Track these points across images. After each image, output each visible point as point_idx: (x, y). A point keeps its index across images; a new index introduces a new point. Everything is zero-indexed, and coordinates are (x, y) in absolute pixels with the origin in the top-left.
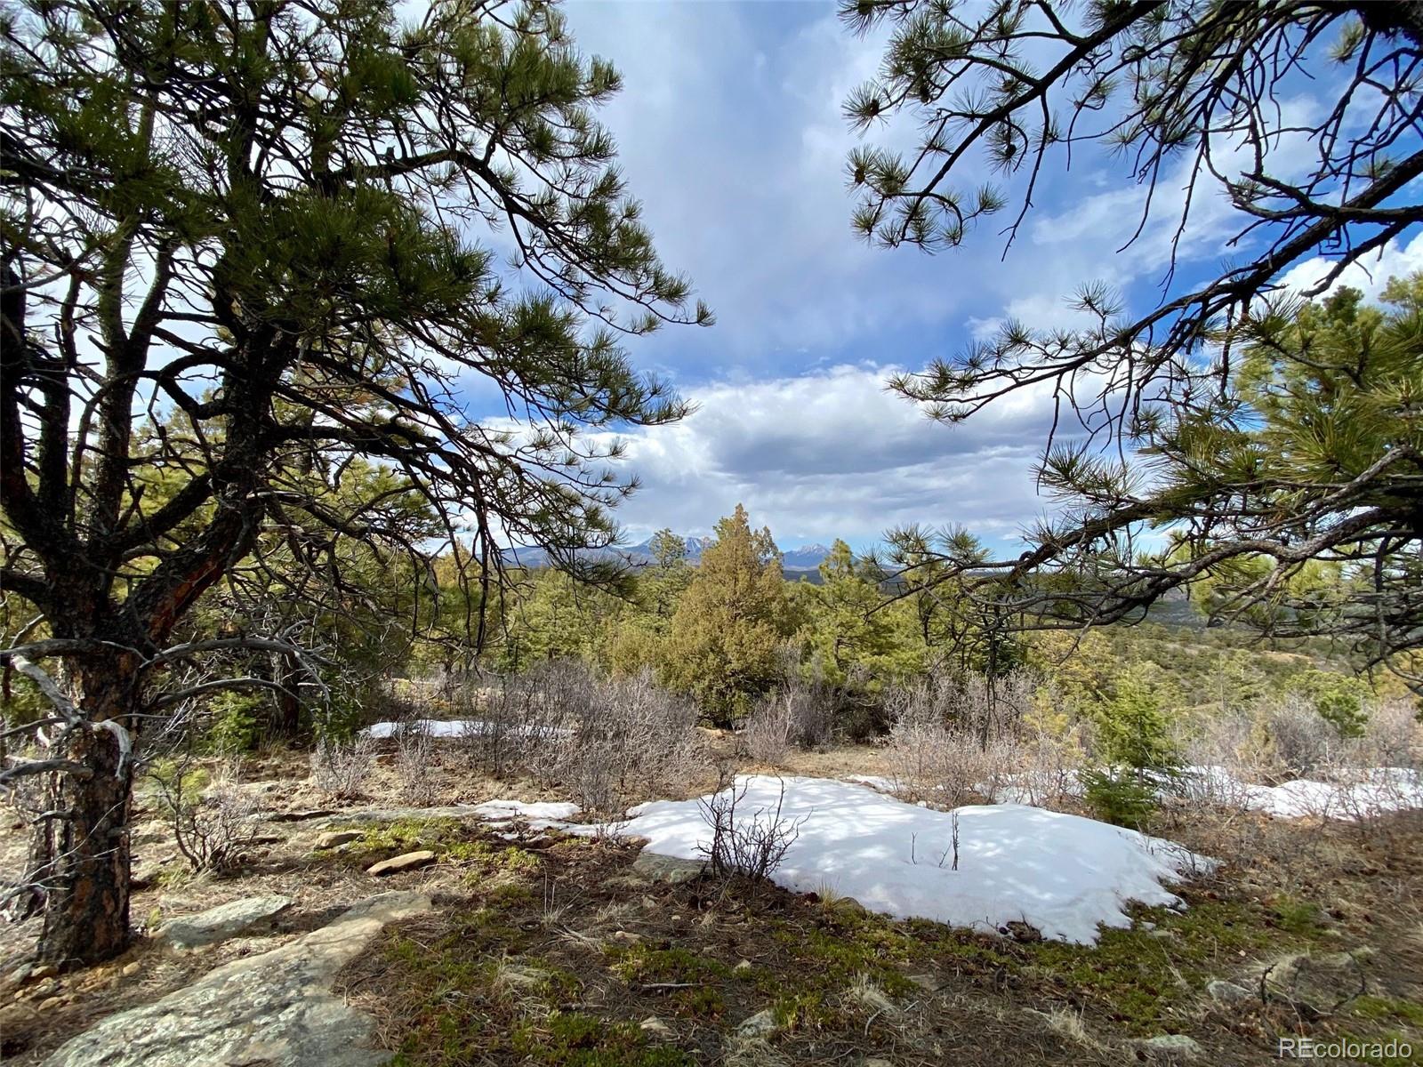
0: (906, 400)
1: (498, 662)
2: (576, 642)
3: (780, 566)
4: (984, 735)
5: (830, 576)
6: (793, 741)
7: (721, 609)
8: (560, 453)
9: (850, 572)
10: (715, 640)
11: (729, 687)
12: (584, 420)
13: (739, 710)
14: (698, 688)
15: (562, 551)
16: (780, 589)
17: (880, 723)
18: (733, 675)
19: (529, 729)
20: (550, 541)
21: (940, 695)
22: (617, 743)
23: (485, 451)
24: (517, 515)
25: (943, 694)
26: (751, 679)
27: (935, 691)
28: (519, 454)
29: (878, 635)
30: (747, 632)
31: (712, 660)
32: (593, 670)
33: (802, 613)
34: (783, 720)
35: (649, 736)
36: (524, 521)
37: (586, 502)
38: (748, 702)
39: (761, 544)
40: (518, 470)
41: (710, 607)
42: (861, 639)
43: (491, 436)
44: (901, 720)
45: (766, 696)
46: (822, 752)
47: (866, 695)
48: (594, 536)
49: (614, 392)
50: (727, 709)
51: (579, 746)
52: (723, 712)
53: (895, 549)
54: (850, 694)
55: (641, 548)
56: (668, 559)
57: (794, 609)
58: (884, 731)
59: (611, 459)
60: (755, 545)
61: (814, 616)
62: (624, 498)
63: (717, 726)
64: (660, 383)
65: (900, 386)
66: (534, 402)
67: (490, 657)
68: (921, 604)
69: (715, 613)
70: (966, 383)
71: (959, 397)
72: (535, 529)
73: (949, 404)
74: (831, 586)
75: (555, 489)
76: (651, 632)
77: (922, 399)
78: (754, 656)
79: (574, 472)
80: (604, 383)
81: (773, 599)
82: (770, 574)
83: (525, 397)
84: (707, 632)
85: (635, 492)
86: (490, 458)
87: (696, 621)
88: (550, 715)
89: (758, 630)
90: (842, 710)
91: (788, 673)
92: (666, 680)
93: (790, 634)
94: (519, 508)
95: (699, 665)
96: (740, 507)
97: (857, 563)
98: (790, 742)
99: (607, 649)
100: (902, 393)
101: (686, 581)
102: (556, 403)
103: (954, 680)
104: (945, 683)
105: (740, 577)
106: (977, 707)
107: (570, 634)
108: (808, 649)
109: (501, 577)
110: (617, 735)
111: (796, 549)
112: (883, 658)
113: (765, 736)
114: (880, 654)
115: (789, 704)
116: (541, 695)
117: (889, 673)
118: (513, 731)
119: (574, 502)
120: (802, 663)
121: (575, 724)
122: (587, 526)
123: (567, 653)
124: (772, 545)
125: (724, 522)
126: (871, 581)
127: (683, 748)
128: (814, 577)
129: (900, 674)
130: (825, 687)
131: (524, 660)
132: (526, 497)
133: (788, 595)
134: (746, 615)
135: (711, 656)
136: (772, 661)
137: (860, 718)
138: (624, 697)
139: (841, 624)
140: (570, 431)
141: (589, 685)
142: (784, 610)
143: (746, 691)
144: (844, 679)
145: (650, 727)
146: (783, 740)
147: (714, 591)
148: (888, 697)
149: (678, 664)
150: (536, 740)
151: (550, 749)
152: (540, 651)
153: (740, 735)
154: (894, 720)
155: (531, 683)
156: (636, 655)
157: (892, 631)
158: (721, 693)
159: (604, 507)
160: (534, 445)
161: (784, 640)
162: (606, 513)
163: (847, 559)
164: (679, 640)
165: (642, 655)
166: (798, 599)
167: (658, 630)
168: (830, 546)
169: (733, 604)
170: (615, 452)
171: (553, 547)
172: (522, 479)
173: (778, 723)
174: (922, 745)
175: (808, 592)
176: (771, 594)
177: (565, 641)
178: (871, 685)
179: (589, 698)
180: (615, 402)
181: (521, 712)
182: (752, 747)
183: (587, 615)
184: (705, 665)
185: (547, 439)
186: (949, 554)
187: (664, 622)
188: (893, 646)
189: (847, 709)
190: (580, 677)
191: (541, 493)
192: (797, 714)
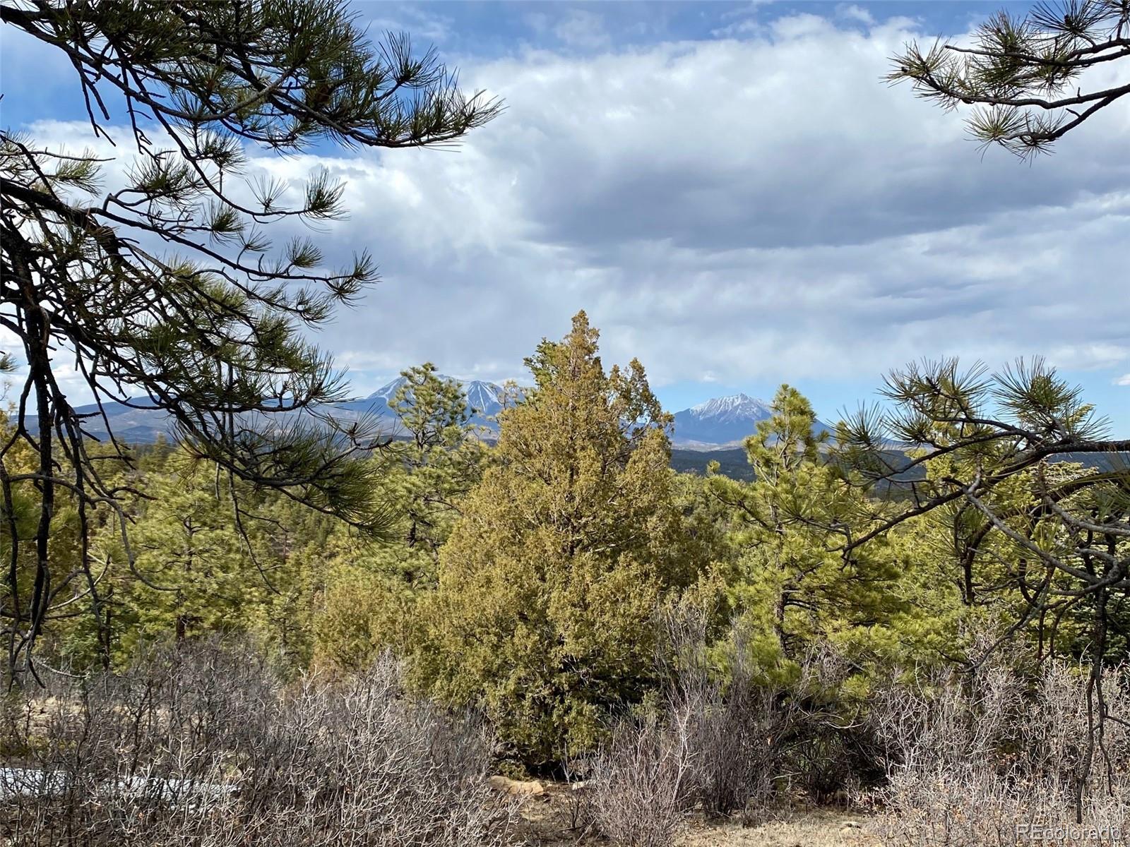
0: (935, 100)
1: (69, 644)
2: (235, 603)
3: (664, 442)
4: (1077, 783)
5: (768, 462)
6: (689, 804)
7: (542, 532)
8: (201, 205)
9: (810, 455)
10: (529, 597)
11: (557, 692)
12: (250, 133)
13: (578, 740)
14: (493, 697)
15: (207, 416)
16: (665, 490)
17: (865, 763)
18: (567, 667)
19: (139, 783)
20: (183, 396)
21: (988, 705)
22: (326, 811)
23: (40, 201)
24: (112, 340)
25: (994, 702)
26: (603, 676)
27: (979, 695)
28: (113, 208)
29: (866, 583)
30: (596, 578)
31: (523, 639)
32: (271, 661)
33: (710, 538)
34: (671, 759)
35: (391, 798)
36: (125, 352)
37: (258, 310)
38: (598, 724)
39: (626, 395)
40: (111, 243)
41: (518, 530)
42: (832, 593)
43: (50, 167)
44: (909, 756)
45: (636, 710)
46: (749, 823)
47: (838, 705)
48: (275, 381)
49: (318, 75)
50: (556, 736)
51: (246, 819)
52: (546, 745)
53: (906, 413)
54: (807, 704)
55: (373, 405)
56: (430, 427)
57: (693, 531)
58: (875, 777)
59: (312, 220)
60: (613, 398)
61: (734, 546)
62: (338, 302)
63: (533, 773)
64: (415, 59)
65: (920, 70)
66: (144, 98)
67: (55, 634)
68: (958, 525)
69: (530, 541)
70: (1058, 66)
71: (1043, 95)
72: (150, 370)
73: (1022, 110)
74: (770, 483)
75: (190, 281)
76: (395, 581)
77: (967, 101)
78: (609, 627)
79: (229, 246)
80: (296, 58)
81: (650, 511)
82: (646, 456)
83: (124, 86)
84: (513, 580)
85: (362, 288)
86: (49, 215)
87: (489, 556)
88: (184, 755)
89: (619, 575)
90: (791, 738)
91: (681, 663)
92: (427, 680)
93: (684, 582)
94: (115, 325)
95: (496, 648)
96: (581, 318)
97: (824, 437)
98: (685, 803)
99: (301, 616)
100: (924, 86)
101: (469, 473)
102: (190, 96)
103: (1017, 673)
104: (999, 680)
105: (583, 465)
106: (1062, 729)
107: (221, 585)
108: (722, 613)
109: (81, 474)
110: (323, 797)
111: (698, 406)
112: (876, 633)
113: (633, 793)
114: (868, 623)
115: (682, 726)
116: (162, 713)
117: (887, 662)
118: (106, 788)
119: (231, 310)
120: (709, 643)
121: (234, 773)
122: (260, 358)
123: (216, 626)
124: (648, 398)
125: (547, 350)
126: (853, 475)
127: (463, 821)
128: (735, 464)
129: (909, 662)
130: (756, 689)
131: (124, 639)
132: (129, 298)
133: (680, 502)
134: (594, 543)
135: (521, 630)
136: (647, 639)
137: (828, 753)
138: (341, 717)
139: (791, 563)
140: (221, 157)
141: (265, 693)
142: (673, 533)
143: (594, 700)
144: (795, 674)
145: (395, 780)
146: (668, 800)
147: (526, 493)
148: (884, 710)
149: (452, 646)
150: (155, 806)
151: (186, 826)
152: (159, 621)
153: (582, 791)
154: (896, 757)
155: (141, 690)
156: (364, 629)
157: (894, 576)
158: (542, 707)
159: (295, 321)
160: (142, 188)
161: (673, 595)
162: (301, 334)
163: (803, 426)
164: (454, 596)
165: (376, 630)
166: (700, 510)
167: (409, 576)
168: (768, 399)
169: (566, 521)
170: (320, 203)
171: (186, 407)
172: (119, 260)
173: (660, 766)
174: (952, 806)
175: (723, 496)
176: (646, 499)
177: (212, 601)
178: (851, 686)
179: (266, 718)
180: (319, 96)
181: (124, 751)
182: (604, 815)
183: (258, 545)
184: (508, 650)
185: (172, 172)
186: (1015, 422)
187: (423, 559)
188: (897, 607)
189: (800, 734)
190: (243, 676)
191: (161, 293)
192: (698, 747)
